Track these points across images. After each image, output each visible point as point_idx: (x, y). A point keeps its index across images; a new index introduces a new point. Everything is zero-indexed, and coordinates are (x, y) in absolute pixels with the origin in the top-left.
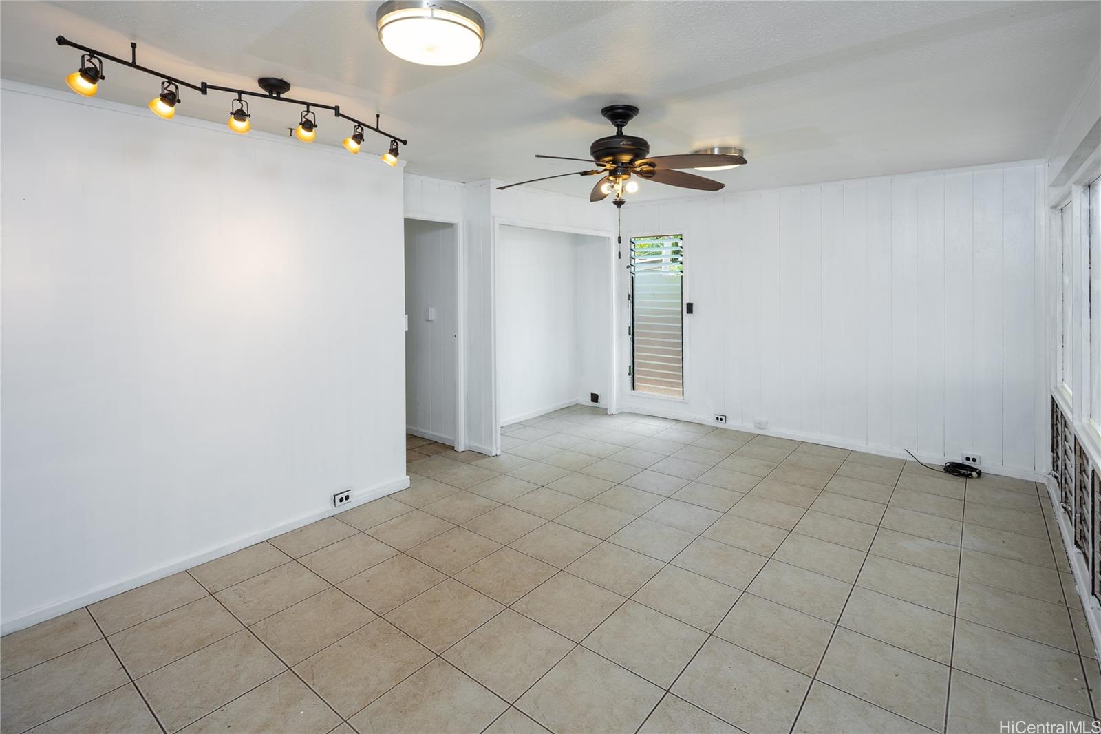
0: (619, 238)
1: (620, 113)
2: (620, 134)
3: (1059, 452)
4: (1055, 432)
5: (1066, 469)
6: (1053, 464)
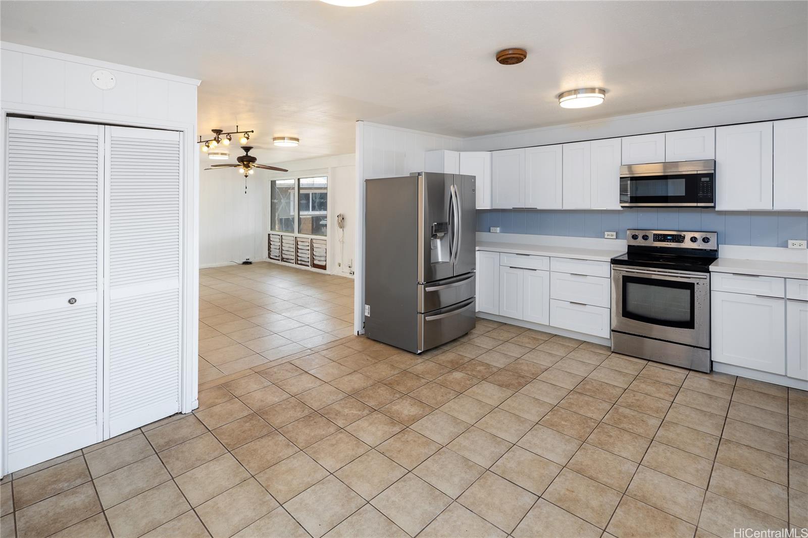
0: (246, 187)
1: (247, 149)
2: (247, 155)
3: (271, 249)
4: (270, 244)
5: (282, 250)
6: (269, 254)
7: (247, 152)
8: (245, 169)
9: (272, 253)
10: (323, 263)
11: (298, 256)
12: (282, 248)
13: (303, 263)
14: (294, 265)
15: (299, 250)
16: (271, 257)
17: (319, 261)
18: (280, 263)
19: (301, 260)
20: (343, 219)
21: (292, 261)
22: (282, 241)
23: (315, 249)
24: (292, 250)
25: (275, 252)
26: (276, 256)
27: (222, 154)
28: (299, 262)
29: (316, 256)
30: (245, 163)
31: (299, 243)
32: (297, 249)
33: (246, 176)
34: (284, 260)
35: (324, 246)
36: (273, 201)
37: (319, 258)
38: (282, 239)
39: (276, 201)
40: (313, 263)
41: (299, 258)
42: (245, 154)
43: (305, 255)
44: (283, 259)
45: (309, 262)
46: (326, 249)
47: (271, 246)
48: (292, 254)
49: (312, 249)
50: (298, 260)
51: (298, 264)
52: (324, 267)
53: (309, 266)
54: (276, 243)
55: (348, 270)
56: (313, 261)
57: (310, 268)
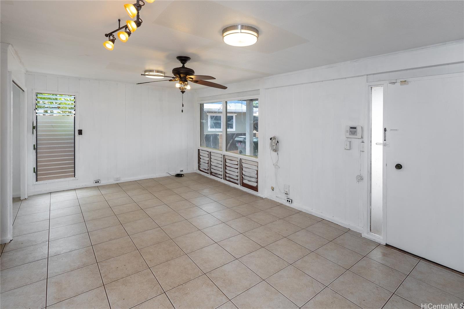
0: (183, 105)
1: (184, 59)
2: (183, 67)
3: (201, 163)
4: (199, 159)
5: (211, 165)
6: (199, 167)
7: (184, 64)
8: (181, 84)
9: (201, 166)
10: (255, 185)
11: (226, 172)
12: (210, 163)
13: (232, 180)
14: (223, 181)
15: (227, 168)
16: (201, 169)
17: (249, 181)
18: (209, 176)
19: (229, 177)
20: (278, 142)
21: (220, 176)
22: (210, 157)
23: (244, 169)
24: (220, 166)
25: (204, 166)
26: (205, 169)
27: (158, 72)
28: (227, 178)
29: (245, 175)
30: (182, 75)
31: (227, 161)
32: (225, 166)
33: (183, 92)
34: (213, 174)
35: (256, 168)
36: (202, 121)
37: (249, 179)
38: (210, 155)
39: (204, 121)
40: (242, 182)
41: (227, 175)
42: (181, 65)
43: (234, 173)
44: (211, 173)
45: (238, 180)
46: (257, 171)
47: (201, 160)
48: (221, 170)
49: (241, 169)
50: (226, 176)
51: (226, 180)
52: (256, 189)
53: (238, 184)
54: (205, 158)
55: (284, 197)
56: (242, 180)
57: (239, 187)
